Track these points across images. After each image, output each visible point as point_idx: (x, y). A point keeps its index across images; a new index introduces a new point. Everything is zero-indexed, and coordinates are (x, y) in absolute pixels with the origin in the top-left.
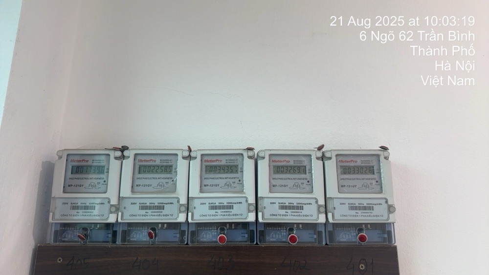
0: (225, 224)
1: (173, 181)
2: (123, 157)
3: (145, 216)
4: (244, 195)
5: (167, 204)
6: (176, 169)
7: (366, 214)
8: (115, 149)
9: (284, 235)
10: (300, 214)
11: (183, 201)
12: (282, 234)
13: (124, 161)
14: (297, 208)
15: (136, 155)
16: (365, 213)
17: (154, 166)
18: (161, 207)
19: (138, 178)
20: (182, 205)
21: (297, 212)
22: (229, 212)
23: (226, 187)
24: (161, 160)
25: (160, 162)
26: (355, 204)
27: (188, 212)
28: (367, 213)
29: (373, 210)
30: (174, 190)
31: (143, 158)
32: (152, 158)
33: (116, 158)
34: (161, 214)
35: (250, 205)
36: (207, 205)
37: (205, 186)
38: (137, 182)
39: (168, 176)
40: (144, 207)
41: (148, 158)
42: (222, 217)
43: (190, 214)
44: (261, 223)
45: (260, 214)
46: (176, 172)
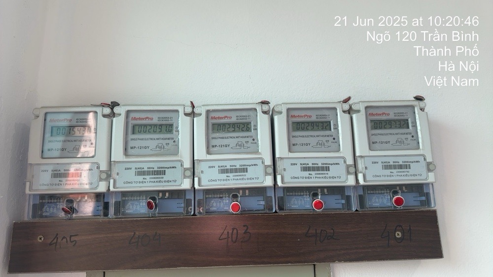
0: (238, 189)
1: (174, 141)
2: (113, 115)
3: (142, 182)
4: (260, 156)
5: (168, 168)
6: (177, 127)
7: (403, 174)
8: (103, 105)
9: (307, 201)
10: (326, 175)
11: (187, 164)
12: (306, 199)
13: (114, 119)
14: (323, 169)
15: (128, 112)
16: (401, 172)
17: (151, 125)
18: (161, 172)
19: (132, 139)
20: (186, 169)
21: (322, 174)
22: (242, 175)
23: (238, 147)
24: (159, 118)
25: (159, 121)
26: (389, 162)
27: (194, 177)
28: (403, 172)
29: (410, 168)
30: (176, 152)
31: (137, 115)
32: (149, 115)
33: (104, 116)
34: (161, 180)
35: (266, 167)
36: (217, 169)
37: (213, 146)
38: (131, 144)
39: (168, 136)
40: (141, 173)
41: (143, 115)
42: (235, 182)
43: (196, 179)
44: (281, 187)
45: (279, 178)
46: (178, 131)
